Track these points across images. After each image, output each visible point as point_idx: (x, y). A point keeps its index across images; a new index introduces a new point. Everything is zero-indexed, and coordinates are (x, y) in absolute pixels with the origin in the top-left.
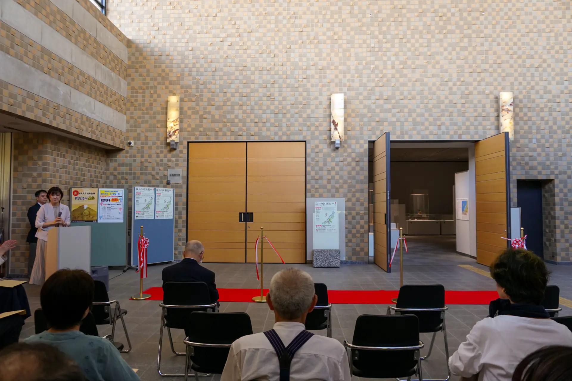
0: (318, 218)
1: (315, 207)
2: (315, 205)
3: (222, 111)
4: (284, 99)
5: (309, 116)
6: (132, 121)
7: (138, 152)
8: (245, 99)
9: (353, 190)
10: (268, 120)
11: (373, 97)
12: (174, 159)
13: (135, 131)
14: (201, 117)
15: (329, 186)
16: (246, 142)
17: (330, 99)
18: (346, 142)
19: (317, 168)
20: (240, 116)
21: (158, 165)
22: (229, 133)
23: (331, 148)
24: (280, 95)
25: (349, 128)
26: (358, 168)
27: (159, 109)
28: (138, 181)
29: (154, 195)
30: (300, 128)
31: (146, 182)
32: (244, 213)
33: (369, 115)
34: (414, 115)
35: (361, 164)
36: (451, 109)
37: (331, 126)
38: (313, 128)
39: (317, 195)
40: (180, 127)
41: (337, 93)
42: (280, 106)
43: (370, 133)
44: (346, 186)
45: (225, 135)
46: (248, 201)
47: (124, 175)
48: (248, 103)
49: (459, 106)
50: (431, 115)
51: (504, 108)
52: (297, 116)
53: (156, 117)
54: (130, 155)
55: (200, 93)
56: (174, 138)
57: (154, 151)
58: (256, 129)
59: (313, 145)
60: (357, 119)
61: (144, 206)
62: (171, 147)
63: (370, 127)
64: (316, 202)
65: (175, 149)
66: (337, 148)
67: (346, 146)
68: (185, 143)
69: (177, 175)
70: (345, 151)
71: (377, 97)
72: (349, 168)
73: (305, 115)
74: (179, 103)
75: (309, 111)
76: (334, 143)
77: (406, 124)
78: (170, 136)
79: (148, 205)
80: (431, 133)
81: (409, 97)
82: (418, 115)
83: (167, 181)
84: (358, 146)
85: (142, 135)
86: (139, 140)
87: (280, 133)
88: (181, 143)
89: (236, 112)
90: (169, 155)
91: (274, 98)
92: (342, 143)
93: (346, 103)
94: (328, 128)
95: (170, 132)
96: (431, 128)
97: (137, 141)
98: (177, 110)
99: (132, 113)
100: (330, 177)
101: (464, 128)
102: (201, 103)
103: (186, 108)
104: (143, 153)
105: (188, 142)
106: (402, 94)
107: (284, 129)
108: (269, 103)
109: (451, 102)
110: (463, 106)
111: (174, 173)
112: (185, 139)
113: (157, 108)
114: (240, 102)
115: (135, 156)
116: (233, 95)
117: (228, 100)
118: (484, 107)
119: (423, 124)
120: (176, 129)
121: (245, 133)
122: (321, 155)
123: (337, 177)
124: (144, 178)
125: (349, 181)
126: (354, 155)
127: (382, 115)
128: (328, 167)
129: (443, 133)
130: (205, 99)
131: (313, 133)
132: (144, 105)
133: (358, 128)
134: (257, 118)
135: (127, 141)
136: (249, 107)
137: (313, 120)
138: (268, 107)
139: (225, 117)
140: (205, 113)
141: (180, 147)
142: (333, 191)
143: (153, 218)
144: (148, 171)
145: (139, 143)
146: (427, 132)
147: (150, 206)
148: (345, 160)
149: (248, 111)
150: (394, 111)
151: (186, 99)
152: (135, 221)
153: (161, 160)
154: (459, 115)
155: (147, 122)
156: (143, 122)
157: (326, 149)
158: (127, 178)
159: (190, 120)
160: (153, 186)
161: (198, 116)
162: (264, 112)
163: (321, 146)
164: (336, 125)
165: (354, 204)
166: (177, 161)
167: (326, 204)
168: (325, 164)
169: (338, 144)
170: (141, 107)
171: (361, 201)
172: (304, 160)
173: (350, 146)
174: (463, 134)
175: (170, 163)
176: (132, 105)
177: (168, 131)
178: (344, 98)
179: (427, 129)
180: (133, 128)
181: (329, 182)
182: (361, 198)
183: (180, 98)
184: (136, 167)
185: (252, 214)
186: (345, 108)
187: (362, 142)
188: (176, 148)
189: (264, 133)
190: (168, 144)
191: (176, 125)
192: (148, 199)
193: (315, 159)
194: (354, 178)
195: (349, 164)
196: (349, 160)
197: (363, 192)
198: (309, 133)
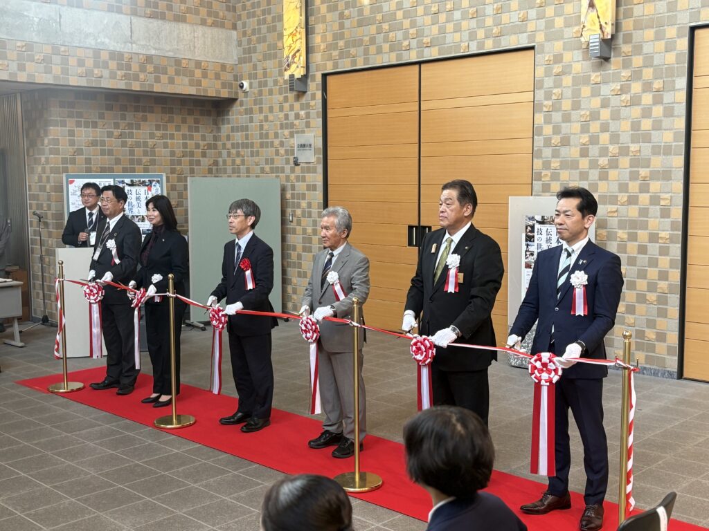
6: (245, 41)
7: (255, 103)
9: (643, 172)
10: (457, 4)
12: (302, 113)
15: (584, 163)
16: (419, 63)
18: (627, 38)
19: (557, 117)
20: (406, 4)
21: (281, 127)
22: (386, 47)
26: (658, 111)
28: (256, 159)
30: (522, 14)
31: (267, 162)
32: (416, 227)
35: (668, 98)
38: (550, 11)
39: (555, 185)
44: (625, 162)
45: (379, 51)
47: (239, 148)
54: (245, 109)
57: (275, 99)
58: (435, 30)
59: (549, 57)
65: (303, 92)
66: (605, 59)
67: (628, 49)
68: (320, 78)
69: (307, 145)
70: (626, 65)
72: (636, 112)
78: (288, 65)
84: (661, 45)
87: (481, 34)
88: (313, 78)
90: (297, 105)
95: (288, 57)
97: (253, 81)
99: (244, 25)
100: (587, 139)
104: (262, 104)
105: (324, 75)
107: (489, 22)
111: (303, 142)
112: (318, 68)
115: (251, 111)
120: (296, 49)
121: (414, 43)
122: (567, 80)
123: (604, 138)
125: (634, 147)
126: (648, 73)
128: (583, 112)
131: (550, 24)
139: (380, 10)
141: (312, 87)
144: (269, 140)
145: (255, 83)
148: (624, 90)
153: (286, 116)
155: (264, 39)
156: (259, 41)
158: (243, 153)
159: (325, 27)
160: (277, 169)
161: (336, 15)
163: (567, 57)
165: (644, 212)
166: (308, 115)
168: (576, 106)
169: (595, 49)
170: (256, 9)
171: (662, 203)
172: (532, 98)
173: (638, 50)
175: (297, 122)
176: (244, 7)
177: (283, 58)
180: (247, 55)
181: (584, 153)
182: (663, 195)
184: (254, 132)
185: (430, 228)
187: (671, 32)
188: (303, 89)
191: (299, 39)
193: (554, 92)
194: (647, 138)
195: (635, 101)
196: (636, 87)
197: (669, 179)
198: (542, 23)
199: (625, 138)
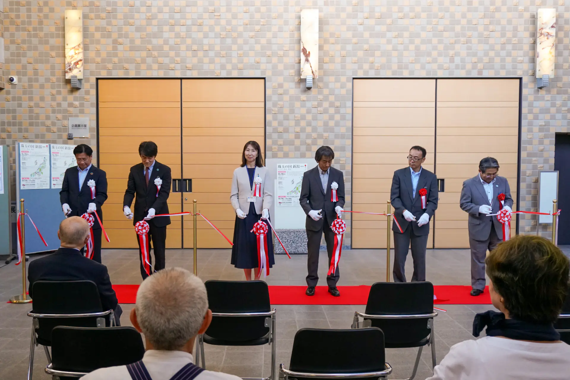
0: (281, 186)
1: (278, 171)
2: (278, 168)
3: (145, 33)
4: (235, 17)
5: (269, 42)
6: (13, 47)
7: (24, 93)
8: (177, 16)
10: (211, 47)
11: (360, 15)
12: (77, 103)
13: (19, 62)
14: (115, 42)
15: (297, 142)
16: (181, 79)
17: (299, 18)
18: (321, 79)
20: (171, 42)
21: (54, 112)
22: (155, 66)
23: (299, 88)
24: (229, 10)
25: (326, 59)
26: (337, 117)
27: (53, 29)
28: (26, 134)
29: (49, 155)
30: (257, 59)
31: (37, 136)
32: (179, 180)
33: (355, 40)
34: (417, 41)
35: (342, 111)
36: (469, 33)
37: (300, 56)
38: (275, 60)
39: (280, 154)
40: (84, 55)
41: (310, 8)
42: (228, 27)
43: (356, 66)
44: (320, 142)
45: (149, 68)
46: (184, 162)
47: (5, 126)
48: (182, 21)
49: (481, 28)
50: (440, 42)
51: (544, 31)
52: (252, 41)
53: (48, 40)
54: (12, 97)
55: (112, 6)
56: (77, 73)
57: (47, 92)
58: (195, 60)
59: (275, 84)
60: (338, 47)
61: (35, 170)
62: (72, 85)
63: (355, 59)
64: (278, 165)
65: (78, 89)
66: (309, 88)
67: (321, 84)
68: (93, 81)
69: (82, 126)
70: (320, 93)
71: (366, 15)
72: (326, 117)
73: (263, 41)
74: (81, 21)
75: (269, 35)
76: (305, 80)
77: (405, 53)
78: (70, 69)
79: (40, 169)
80: (440, 67)
81: (412, 15)
82: (423, 42)
83: (69, 134)
84: (338, 85)
85: (30, 67)
86: (25, 74)
87: (229, 67)
88: (87, 80)
89: (166, 35)
90: (70, 98)
91: (220, 16)
92: (316, 80)
93: (322, 23)
94: (297, 60)
95: (70, 64)
96: (441, 60)
97: (21, 77)
98: (79, 31)
99: (12, 35)
100: (299, 129)
101: (486, 60)
102: (114, 22)
103: (92, 29)
104: (32, 95)
105: (97, 79)
106: (400, 10)
107: (235, 61)
108: (212, 22)
109: (469, 22)
110: (486, 29)
111: (78, 123)
112: (92, 73)
113: (50, 28)
114: (171, 21)
115: (20, 99)
116: (160, 11)
117: (154, 17)
118: (515, 29)
119: (429, 54)
120: (78, 59)
121: (178, 66)
122: (286, 98)
123: (309, 129)
124: (34, 130)
125: (326, 134)
126: (332, 98)
127: (372, 41)
128: (296, 115)
129: (457, 67)
130: (120, 15)
131: (275, 67)
132: (30, 23)
133: (338, 60)
134: (196, 44)
135: (7, 77)
136: (184, 29)
137: (275, 47)
138: (212, 29)
139: (150, 42)
140: (120, 36)
141: (86, 86)
142: (303, 148)
143: (48, 188)
144: (40, 121)
145: (25, 79)
146: (435, 66)
147: (43, 171)
148: (320, 105)
149: (182, 34)
150: (389, 35)
151: (92, 15)
152: (21, 191)
153: (59, 105)
154: (480, 42)
155: (36, 48)
156: (29, 49)
157: (293, 89)
158: (9, 130)
159: (98, 47)
160: (48, 142)
161: (110, 41)
162: (206, 36)
163: (286, 85)
164: (307, 55)
166: (82, 105)
167: (292, 167)
169: (309, 83)
170: (26, 26)
171: (341, 162)
172: (263, 106)
173: (326, 86)
174: (484, 68)
175: (71, 109)
176: (12, 23)
177: (66, 62)
178: (319, 16)
179: (435, 61)
180: (16, 58)
181: (297, 137)
182: (341, 159)
183: (83, 13)
184: (22, 114)
185: (190, 180)
186: (321, 30)
187: (343, 79)
188: (79, 87)
189: (206, 67)
190: (68, 81)
191: (79, 53)
192: (40, 161)
193: (279, 103)
194: (332, 130)
195: (326, 111)
196: (326, 104)
197: (344, 151)
198: (270, 66)
199: (320, 130)
